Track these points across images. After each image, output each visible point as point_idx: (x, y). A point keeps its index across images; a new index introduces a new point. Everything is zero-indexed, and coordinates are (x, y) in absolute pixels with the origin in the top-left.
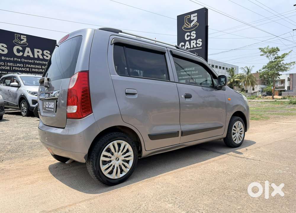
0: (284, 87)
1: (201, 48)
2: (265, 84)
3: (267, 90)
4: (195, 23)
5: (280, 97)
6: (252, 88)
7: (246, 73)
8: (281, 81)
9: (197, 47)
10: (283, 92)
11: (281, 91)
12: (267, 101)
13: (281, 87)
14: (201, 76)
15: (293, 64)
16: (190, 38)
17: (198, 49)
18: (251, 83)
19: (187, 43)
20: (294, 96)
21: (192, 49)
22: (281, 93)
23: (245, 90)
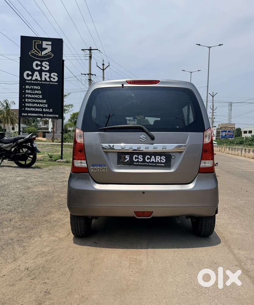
0: (48, 129)
1: (57, 84)
2: (26, 123)
3: (29, 130)
4: (49, 53)
5: (44, 139)
6: (11, 127)
7: (3, 108)
8: (45, 122)
9: (51, 81)
10: (47, 134)
11: (45, 132)
12: (53, 145)
13: (45, 128)
14: (57, 116)
15: (71, 107)
16: (41, 68)
17: (52, 84)
18: (11, 121)
19: (36, 73)
20: (58, 138)
21: (43, 82)
22: (45, 135)
23: (3, 128)
